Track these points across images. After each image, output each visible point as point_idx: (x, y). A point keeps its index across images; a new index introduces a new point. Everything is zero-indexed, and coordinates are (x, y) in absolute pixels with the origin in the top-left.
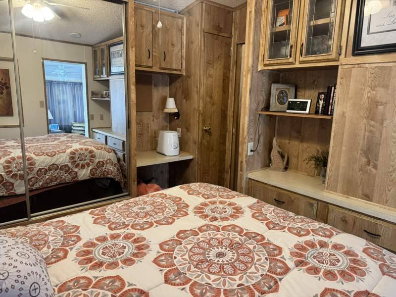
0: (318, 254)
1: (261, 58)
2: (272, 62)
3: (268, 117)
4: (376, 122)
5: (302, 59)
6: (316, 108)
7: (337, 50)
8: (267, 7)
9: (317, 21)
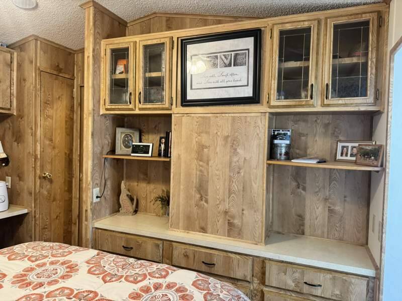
0: (152, 298)
1: (102, 102)
2: (113, 107)
3: (115, 161)
4: (204, 163)
5: (141, 106)
6: (159, 151)
7: (169, 100)
8: (105, 55)
9: (151, 73)
